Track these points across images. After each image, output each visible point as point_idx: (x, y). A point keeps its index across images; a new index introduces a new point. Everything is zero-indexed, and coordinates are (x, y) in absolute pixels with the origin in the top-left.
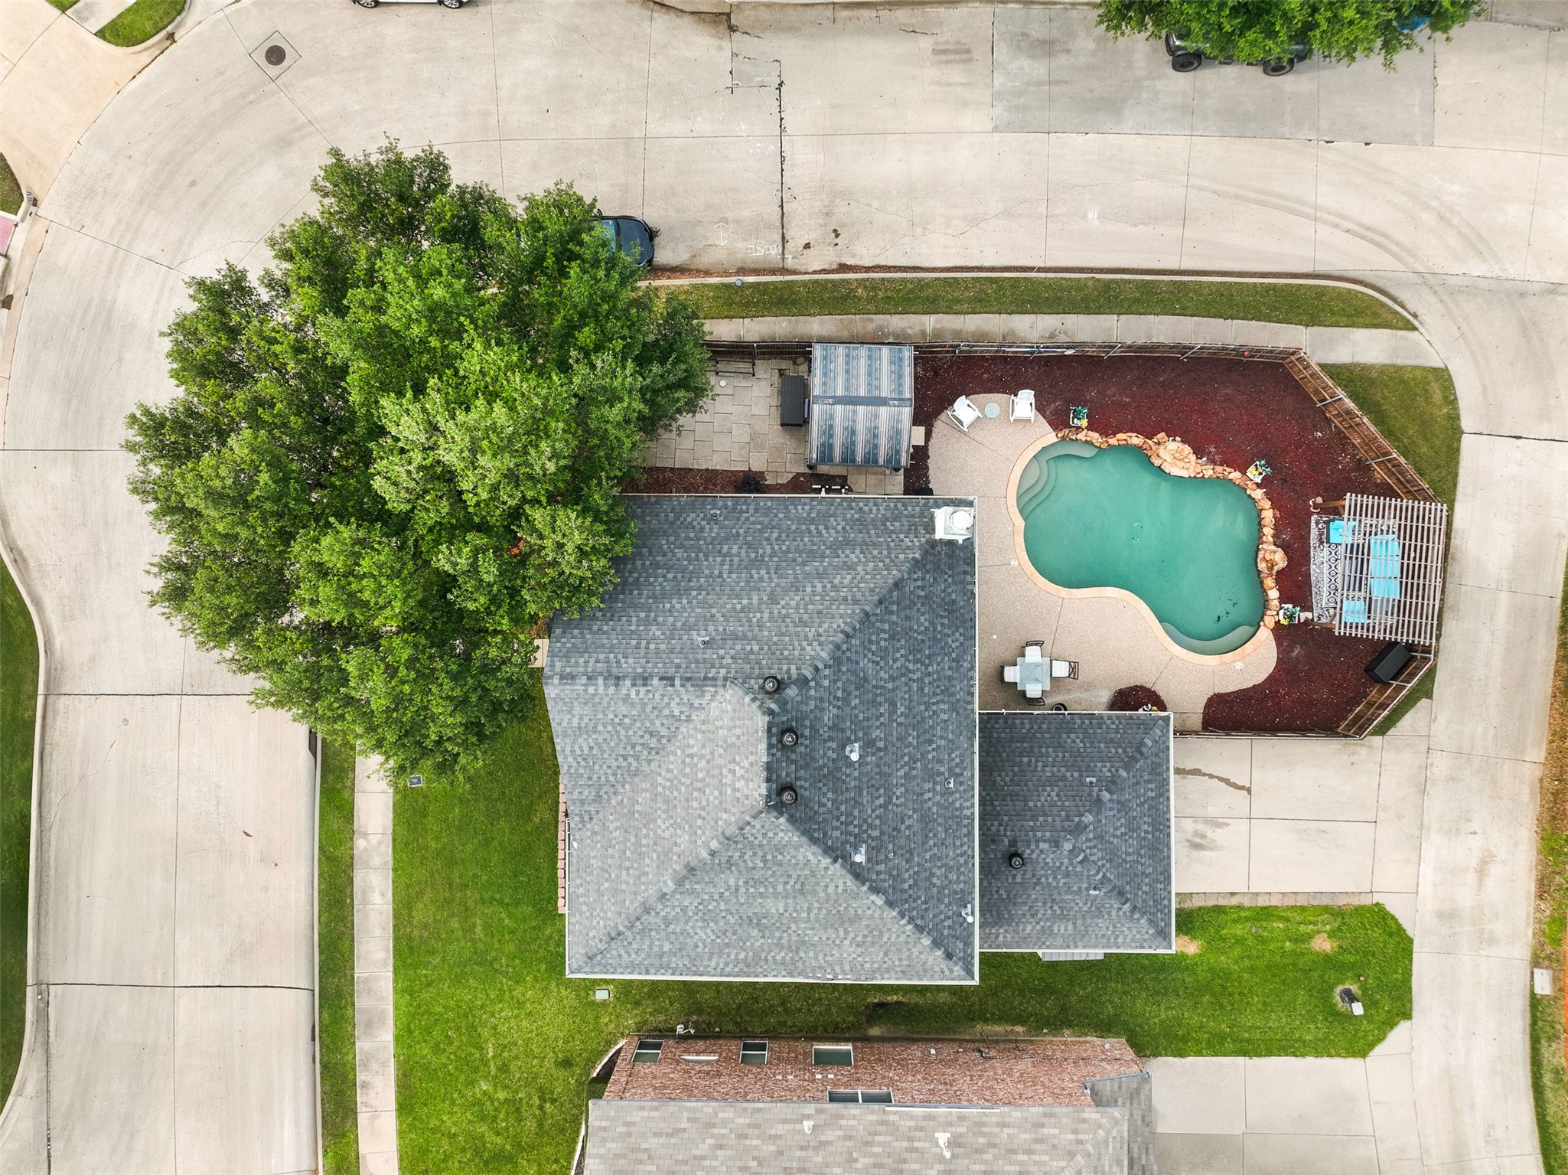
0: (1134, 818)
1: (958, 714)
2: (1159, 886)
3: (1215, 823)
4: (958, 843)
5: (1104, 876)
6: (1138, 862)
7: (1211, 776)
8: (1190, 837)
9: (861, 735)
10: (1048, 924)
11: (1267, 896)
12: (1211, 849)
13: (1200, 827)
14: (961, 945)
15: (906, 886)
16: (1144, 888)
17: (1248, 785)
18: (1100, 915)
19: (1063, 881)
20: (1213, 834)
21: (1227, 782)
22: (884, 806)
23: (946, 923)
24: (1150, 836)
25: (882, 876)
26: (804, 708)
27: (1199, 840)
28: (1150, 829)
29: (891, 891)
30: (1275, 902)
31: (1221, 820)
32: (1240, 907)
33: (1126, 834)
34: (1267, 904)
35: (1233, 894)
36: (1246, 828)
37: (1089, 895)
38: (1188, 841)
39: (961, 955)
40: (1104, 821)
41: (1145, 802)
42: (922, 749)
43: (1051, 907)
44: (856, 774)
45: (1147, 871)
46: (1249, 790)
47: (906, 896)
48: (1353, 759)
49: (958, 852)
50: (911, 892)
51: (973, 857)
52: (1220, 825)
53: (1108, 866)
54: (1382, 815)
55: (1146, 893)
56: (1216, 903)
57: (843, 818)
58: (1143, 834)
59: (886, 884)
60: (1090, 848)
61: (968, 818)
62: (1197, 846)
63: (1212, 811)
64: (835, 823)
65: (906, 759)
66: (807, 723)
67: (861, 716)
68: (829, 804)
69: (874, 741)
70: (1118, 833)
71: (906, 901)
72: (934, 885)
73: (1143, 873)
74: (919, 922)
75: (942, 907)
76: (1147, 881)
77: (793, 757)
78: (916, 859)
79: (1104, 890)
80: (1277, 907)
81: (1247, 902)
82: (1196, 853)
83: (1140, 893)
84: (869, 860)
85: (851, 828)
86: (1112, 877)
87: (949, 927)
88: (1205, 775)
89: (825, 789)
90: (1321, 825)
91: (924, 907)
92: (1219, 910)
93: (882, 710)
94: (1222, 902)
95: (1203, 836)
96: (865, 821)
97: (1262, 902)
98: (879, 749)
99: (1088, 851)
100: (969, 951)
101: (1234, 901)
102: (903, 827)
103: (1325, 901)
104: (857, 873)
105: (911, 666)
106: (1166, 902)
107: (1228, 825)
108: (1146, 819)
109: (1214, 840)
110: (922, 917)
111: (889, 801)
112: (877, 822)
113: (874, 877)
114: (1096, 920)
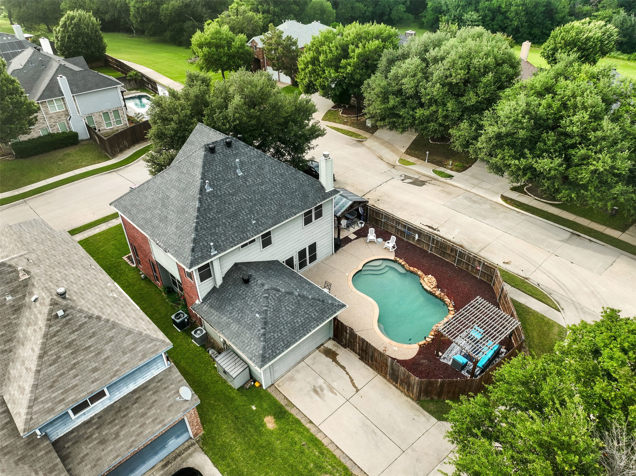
0: (298, 312)
1: (277, 214)
2: (282, 343)
3: (332, 389)
4: (236, 235)
5: (266, 310)
6: (283, 325)
7: (347, 373)
8: (316, 386)
9: (246, 174)
10: (232, 321)
11: (324, 436)
12: (320, 397)
13: (325, 386)
14: (200, 255)
15: (209, 215)
16: (275, 335)
17: (359, 388)
18: (250, 329)
19: (252, 303)
20: (326, 392)
21: (352, 380)
22: (230, 194)
23: (204, 242)
24: (297, 325)
25: (206, 202)
26: (240, 148)
27: (319, 390)
28: (300, 323)
29: (203, 208)
30: (325, 441)
31: (335, 391)
32: (308, 430)
33: (289, 312)
34: (320, 439)
35: (311, 422)
36: (342, 403)
37: (255, 316)
38: (314, 386)
39: (196, 257)
40: (286, 298)
41: (308, 314)
42: (257, 203)
43: (239, 313)
44: (233, 177)
45: (283, 332)
46: (358, 390)
47: (205, 217)
48: (415, 417)
49: (233, 236)
50: (208, 219)
51: (235, 245)
52: (332, 392)
53: (272, 310)
54: (409, 451)
55: (274, 338)
56: (300, 419)
57: (216, 177)
58: (295, 321)
59: (204, 205)
60: (273, 298)
61: (247, 236)
62: (315, 391)
63: (335, 385)
64: (213, 174)
65: (250, 197)
66: (237, 151)
67: (251, 172)
68: (218, 170)
69: (247, 181)
70: (288, 308)
71: (203, 217)
72: (215, 229)
73: (281, 330)
74: (199, 227)
75: (209, 237)
76: (280, 335)
77: (224, 150)
78: (220, 215)
79: (261, 316)
80: (323, 445)
81: (313, 430)
82: (313, 393)
83: (272, 334)
84: (209, 193)
85: (215, 182)
86: (269, 315)
87: (204, 245)
88: (346, 371)
89: (221, 166)
90: (377, 430)
91: (205, 227)
92: (298, 422)
93: (258, 180)
94: (303, 421)
95: (322, 390)
96: (220, 186)
97: (319, 436)
98: (246, 184)
99: (270, 297)
100: (200, 261)
101: (308, 426)
102: (227, 205)
103: (348, 464)
104: (202, 189)
105: (278, 186)
106: (278, 352)
107: (336, 395)
108: (302, 319)
109: (324, 395)
110: (201, 228)
111: (233, 195)
112: (223, 193)
113: (204, 198)
114: (247, 331)
